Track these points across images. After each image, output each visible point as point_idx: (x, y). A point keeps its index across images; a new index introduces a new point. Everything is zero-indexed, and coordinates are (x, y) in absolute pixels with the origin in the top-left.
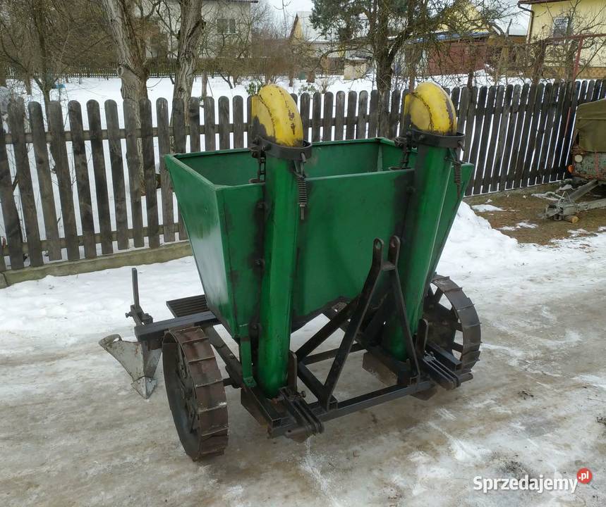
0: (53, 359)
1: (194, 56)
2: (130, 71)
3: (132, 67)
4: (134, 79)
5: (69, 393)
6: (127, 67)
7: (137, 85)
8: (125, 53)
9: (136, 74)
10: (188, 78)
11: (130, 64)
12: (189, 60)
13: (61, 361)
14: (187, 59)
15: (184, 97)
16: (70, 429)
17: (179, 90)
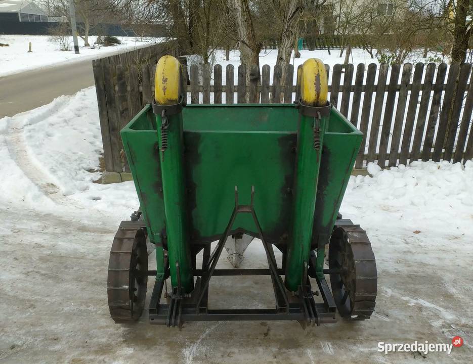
0: (105, 232)
1: (292, 34)
2: (245, 45)
3: (247, 42)
4: (248, 51)
5: (96, 256)
6: (243, 42)
7: (250, 55)
8: (243, 32)
9: (249, 47)
10: (287, 50)
11: (246, 40)
12: (288, 37)
13: (108, 234)
14: (287, 36)
15: (283, 64)
16: (78, 279)
17: (280, 59)
